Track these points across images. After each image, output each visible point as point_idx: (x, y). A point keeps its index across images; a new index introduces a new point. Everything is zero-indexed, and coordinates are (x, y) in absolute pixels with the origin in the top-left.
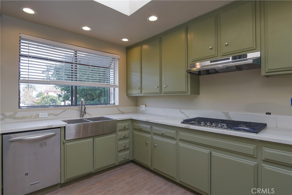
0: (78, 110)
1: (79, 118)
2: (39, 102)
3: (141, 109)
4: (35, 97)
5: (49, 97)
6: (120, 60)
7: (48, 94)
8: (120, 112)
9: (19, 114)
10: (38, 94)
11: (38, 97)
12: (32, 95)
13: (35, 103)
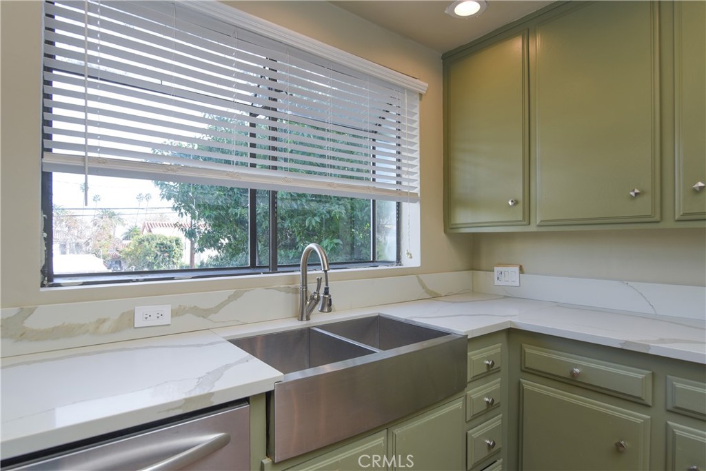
0: (287, 290)
1: (295, 324)
2: (130, 250)
3: (497, 282)
4: (121, 238)
5: (153, 239)
6: (423, 97)
7: (150, 231)
8: (428, 291)
9: (44, 317)
10: (127, 231)
11: (127, 238)
12: (114, 233)
13: (120, 252)
